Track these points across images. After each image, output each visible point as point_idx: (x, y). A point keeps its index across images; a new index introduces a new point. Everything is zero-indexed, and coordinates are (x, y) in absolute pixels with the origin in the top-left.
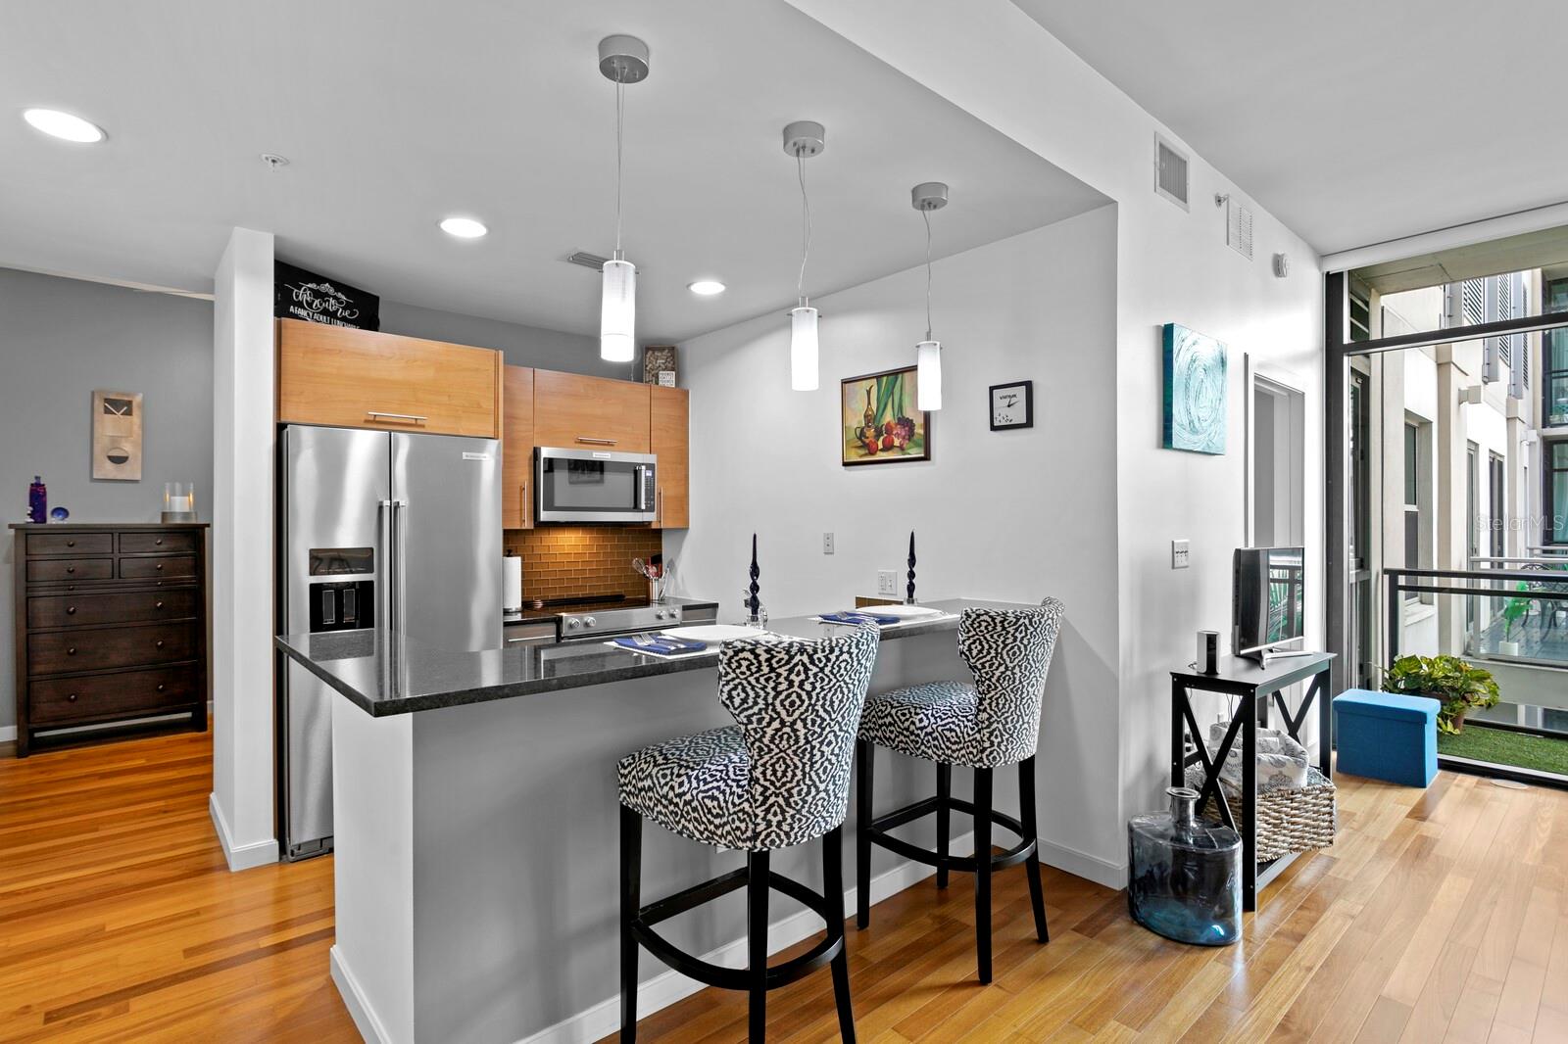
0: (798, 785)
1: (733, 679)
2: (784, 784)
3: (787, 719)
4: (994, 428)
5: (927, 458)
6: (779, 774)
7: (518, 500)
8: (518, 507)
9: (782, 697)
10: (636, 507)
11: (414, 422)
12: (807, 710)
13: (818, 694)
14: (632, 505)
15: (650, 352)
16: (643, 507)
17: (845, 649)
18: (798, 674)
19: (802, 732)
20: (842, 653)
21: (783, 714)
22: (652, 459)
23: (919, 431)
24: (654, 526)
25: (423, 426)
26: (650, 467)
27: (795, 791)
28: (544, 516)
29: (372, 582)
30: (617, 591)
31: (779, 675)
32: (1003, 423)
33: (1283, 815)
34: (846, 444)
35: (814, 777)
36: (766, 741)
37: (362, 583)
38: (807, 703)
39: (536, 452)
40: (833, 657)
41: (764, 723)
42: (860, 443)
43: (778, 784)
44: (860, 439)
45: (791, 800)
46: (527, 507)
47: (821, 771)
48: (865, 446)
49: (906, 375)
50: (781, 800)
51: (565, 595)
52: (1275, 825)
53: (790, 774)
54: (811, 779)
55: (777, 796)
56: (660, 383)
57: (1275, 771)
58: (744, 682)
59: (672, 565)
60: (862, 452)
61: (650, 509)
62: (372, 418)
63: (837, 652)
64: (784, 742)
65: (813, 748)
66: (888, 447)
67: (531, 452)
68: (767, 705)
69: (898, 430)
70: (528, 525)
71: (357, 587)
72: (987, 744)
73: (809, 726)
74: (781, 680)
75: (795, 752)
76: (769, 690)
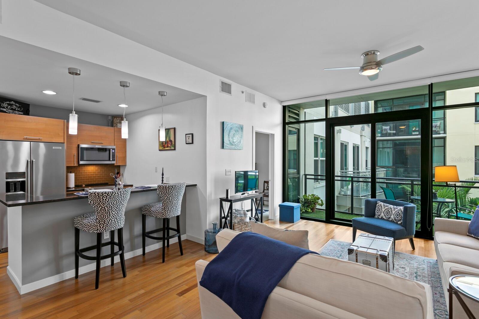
0: (107, 219)
1: (91, 199)
2: (103, 219)
3: (103, 206)
4: (186, 144)
5: (175, 149)
6: (102, 217)
7: (73, 158)
8: (73, 160)
9: (101, 202)
10: (109, 160)
11: (38, 139)
12: (107, 205)
13: (110, 202)
14: (108, 159)
15: (115, 118)
16: (111, 160)
17: (117, 193)
18: (105, 198)
19: (107, 209)
20: (116, 194)
21: (102, 205)
22: (114, 147)
23: (173, 143)
24: (115, 165)
25: (41, 140)
26: (114, 149)
27: (106, 221)
28: (81, 162)
29: (25, 181)
30: (106, 182)
31: (100, 198)
32: (188, 143)
33: (243, 228)
34: (160, 145)
35: (111, 218)
36: (99, 211)
37: (22, 181)
38: (107, 203)
39: (78, 145)
40: (113, 194)
41: (98, 207)
42: (162, 145)
43: (102, 219)
44: (162, 144)
45: (105, 222)
46: (76, 160)
47: (112, 217)
48: (163, 146)
49: (171, 129)
50: (103, 222)
51: (90, 183)
52: (241, 230)
53: (104, 217)
54: (110, 218)
55: (102, 222)
56: (118, 127)
57: (241, 218)
58: (93, 199)
59: (123, 175)
60: (163, 147)
61: (113, 160)
62: (26, 138)
63: (114, 193)
64: (103, 211)
65: (110, 212)
66: (168, 147)
67: (77, 146)
68: (98, 204)
69: (169, 143)
70: (76, 165)
71: (21, 182)
72: (164, 213)
73: (108, 208)
74: (101, 199)
75: (105, 213)
76: (98, 201)
